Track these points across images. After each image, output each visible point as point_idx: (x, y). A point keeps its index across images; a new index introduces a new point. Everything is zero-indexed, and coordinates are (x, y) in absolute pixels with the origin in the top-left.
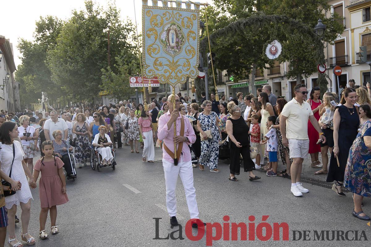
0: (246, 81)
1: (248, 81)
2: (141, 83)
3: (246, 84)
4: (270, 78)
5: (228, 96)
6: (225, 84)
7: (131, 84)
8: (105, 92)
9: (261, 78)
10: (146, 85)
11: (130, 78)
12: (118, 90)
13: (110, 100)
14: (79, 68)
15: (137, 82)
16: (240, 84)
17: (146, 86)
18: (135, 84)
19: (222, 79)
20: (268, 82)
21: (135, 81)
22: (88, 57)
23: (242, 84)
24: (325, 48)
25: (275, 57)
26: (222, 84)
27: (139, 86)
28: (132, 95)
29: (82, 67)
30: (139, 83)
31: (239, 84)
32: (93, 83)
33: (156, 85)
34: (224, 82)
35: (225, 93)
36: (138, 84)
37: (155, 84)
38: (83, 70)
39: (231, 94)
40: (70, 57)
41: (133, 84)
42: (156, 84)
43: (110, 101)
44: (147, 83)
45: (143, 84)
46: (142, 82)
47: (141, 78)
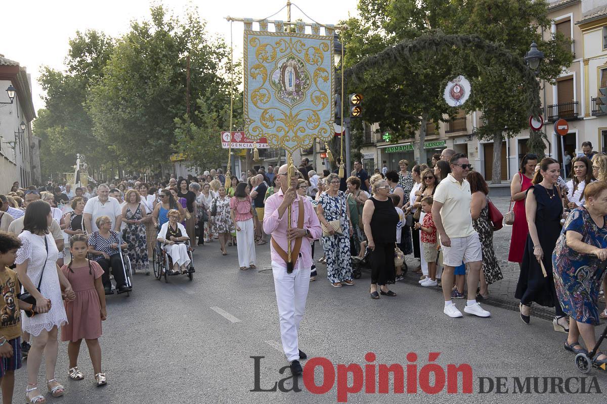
0: (410, 142)
1: (413, 142)
2: (240, 142)
3: (411, 146)
4: (449, 137)
6: (376, 146)
7: (225, 143)
8: (181, 156)
9: (434, 137)
11: (223, 134)
12: (201, 152)
13: (188, 169)
14: (138, 116)
15: (233, 140)
16: (401, 147)
17: (248, 147)
18: (231, 144)
19: (370, 138)
20: (445, 143)
21: (230, 138)
22: (153, 98)
23: (404, 146)
24: (542, 89)
25: (458, 104)
26: (371, 146)
28: (224, 162)
29: (142, 114)
30: (237, 142)
31: (398, 146)
32: (160, 141)
33: (265, 146)
34: (373, 143)
35: (375, 161)
36: (235, 144)
37: (262, 144)
38: (144, 119)
40: (123, 98)
41: (227, 143)
43: (189, 171)
44: (250, 142)
45: (243, 144)
46: (242, 141)
47: (239, 133)
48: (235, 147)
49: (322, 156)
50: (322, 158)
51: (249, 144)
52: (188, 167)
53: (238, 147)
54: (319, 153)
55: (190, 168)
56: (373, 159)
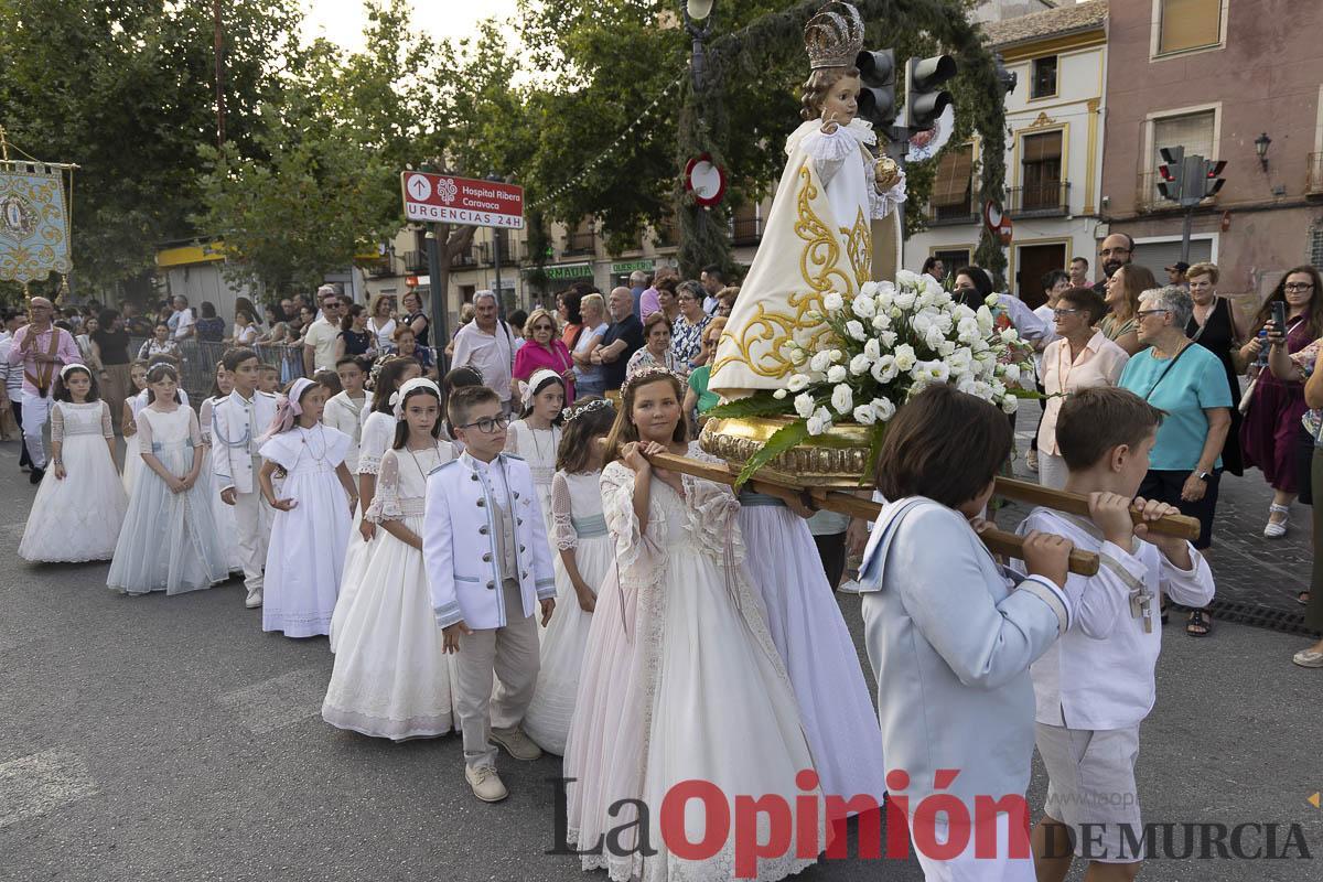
0: (588, 261)
1: (593, 261)
2: (452, 205)
3: (587, 267)
4: (662, 254)
5: (527, 301)
6: (519, 267)
7: (413, 204)
8: (216, 252)
9: (635, 254)
10: (473, 218)
11: (407, 177)
12: (280, 238)
13: (231, 284)
15: (435, 199)
16: (567, 269)
17: (473, 222)
18: (429, 207)
19: (508, 252)
20: (654, 264)
21: (426, 192)
23: (573, 269)
24: (1010, 149)
26: (509, 266)
27: (443, 220)
29: (80, 138)
30: (443, 204)
31: (561, 269)
33: (512, 222)
34: (514, 262)
35: (518, 293)
36: (439, 208)
37: (506, 217)
39: (535, 296)
41: (418, 205)
42: (512, 217)
43: (232, 288)
44: (475, 208)
45: (459, 211)
46: (457, 204)
47: (450, 181)
48: (439, 218)
49: (409, 282)
50: (408, 286)
51: (474, 213)
52: (233, 280)
53: (448, 219)
54: (403, 276)
55: (237, 281)
56: (514, 290)
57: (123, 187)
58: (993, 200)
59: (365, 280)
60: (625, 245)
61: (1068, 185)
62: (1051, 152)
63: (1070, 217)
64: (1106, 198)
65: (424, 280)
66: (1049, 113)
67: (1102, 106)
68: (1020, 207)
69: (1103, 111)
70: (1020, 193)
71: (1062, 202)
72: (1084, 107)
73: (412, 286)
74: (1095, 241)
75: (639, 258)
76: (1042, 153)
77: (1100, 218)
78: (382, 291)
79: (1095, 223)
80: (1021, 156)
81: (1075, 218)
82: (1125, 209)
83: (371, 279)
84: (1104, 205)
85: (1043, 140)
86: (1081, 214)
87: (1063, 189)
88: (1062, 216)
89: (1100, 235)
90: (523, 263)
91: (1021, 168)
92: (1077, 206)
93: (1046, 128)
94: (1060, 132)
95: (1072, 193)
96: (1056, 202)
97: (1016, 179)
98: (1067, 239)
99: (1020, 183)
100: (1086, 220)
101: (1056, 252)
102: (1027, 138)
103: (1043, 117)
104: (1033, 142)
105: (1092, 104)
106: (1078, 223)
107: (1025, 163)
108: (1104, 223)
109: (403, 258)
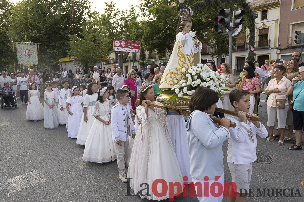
0: (154, 60)
1: (155, 60)
2: (124, 47)
3: (153, 61)
6: (138, 61)
7: (116, 47)
8: (72, 58)
10: (129, 50)
11: (114, 41)
12: (86, 55)
13: (75, 66)
14: (41, 35)
15: (120, 46)
16: (149, 62)
17: (129, 51)
18: (119, 48)
19: (136, 58)
21: (119, 45)
23: (150, 62)
26: (136, 61)
27: (122, 51)
28: (98, 62)
29: (44, 34)
30: (122, 47)
31: (148, 62)
32: (54, 50)
33: (138, 51)
35: (138, 67)
36: (121, 48)
37: (136, 50)
38: (45, 37)
39: (142, 68)
40: (31, 24)
41: (117, 48)
42: (138, 50)
43: (75, 67)
44: (129, 48)
45: (126, 49)
46: (125, 47)
47: (124, 42)
48: (121, 50)
51: (129, 49)
52: (76, 65)
53: (123, 51)
54: (112, 64)
56: (137, 67)
57: (52, 44)
58: (252, 44)
59: (104, 64)
60: (163, 56)
61: (270, 41)
62: (266, 33)
63: (270, 48)
64: (279, 44)
65: (117, 64)
66: (265, 23)
67: (279, 21)
68: (258, 46)
69: (279, 23)
70: (258, 43)
71: (268, 45)
72: (274, 22)
73: (114, 66)
74: (277, 54)
75: (166, 59)
76: (263, 33)
77: (278, 49)
78: (108, 67)
79: (277, 50)
80: (258, 34)
81: (272, 49)
82: (285, 46)
83: (105, 64)
84: (279, 45)
85: (264, 30)
86: (273, 48)
87: (269, 42)
88: (269, 48)
89: (278, 53)
90: (139, 61)
91: (258, 37)
92: (272, 45)
93: (265, 27)
94: (268, 28)
95: (271, 42)
96: (267, 45)
97: (257, 39)
98: (269, 54)
99: (258, 40)
100: (274, 49)
101: (267, 57)
102: (259, 29)
103: (264, 25)
104: (261, 30)
105: (276, 21)
106: (273, 50)
107: (259, 35)
108: (279, 50)
109: (112, 60)
